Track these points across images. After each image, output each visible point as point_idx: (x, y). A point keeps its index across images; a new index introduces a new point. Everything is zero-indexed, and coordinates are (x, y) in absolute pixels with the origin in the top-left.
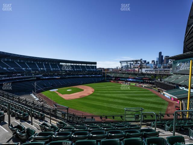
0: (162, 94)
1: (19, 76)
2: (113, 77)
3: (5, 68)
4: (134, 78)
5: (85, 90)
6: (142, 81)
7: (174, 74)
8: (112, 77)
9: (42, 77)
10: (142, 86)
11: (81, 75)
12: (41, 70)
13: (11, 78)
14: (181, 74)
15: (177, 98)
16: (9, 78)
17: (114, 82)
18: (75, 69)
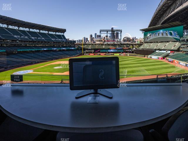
0: (149, 57)
2: (92, 49)
4: (115, 49)
6: (123, 51)
7: (145, 43)
8: (90, 49)
10: (127, 55)
14: (151, 42)
15: (162, 57)
17: (95, 55)
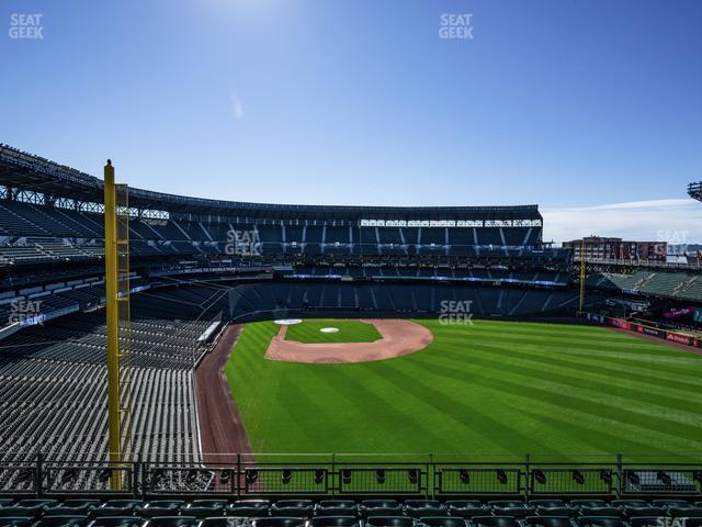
1: (228, 265)
3: (195, 243)
5: (387, 339)
9: (290, 273)
11: (442, 272)
12: (289, 248)
13: (206, 270)
16: (200, 271)
17: (635, 329)
18: (419, 246)
